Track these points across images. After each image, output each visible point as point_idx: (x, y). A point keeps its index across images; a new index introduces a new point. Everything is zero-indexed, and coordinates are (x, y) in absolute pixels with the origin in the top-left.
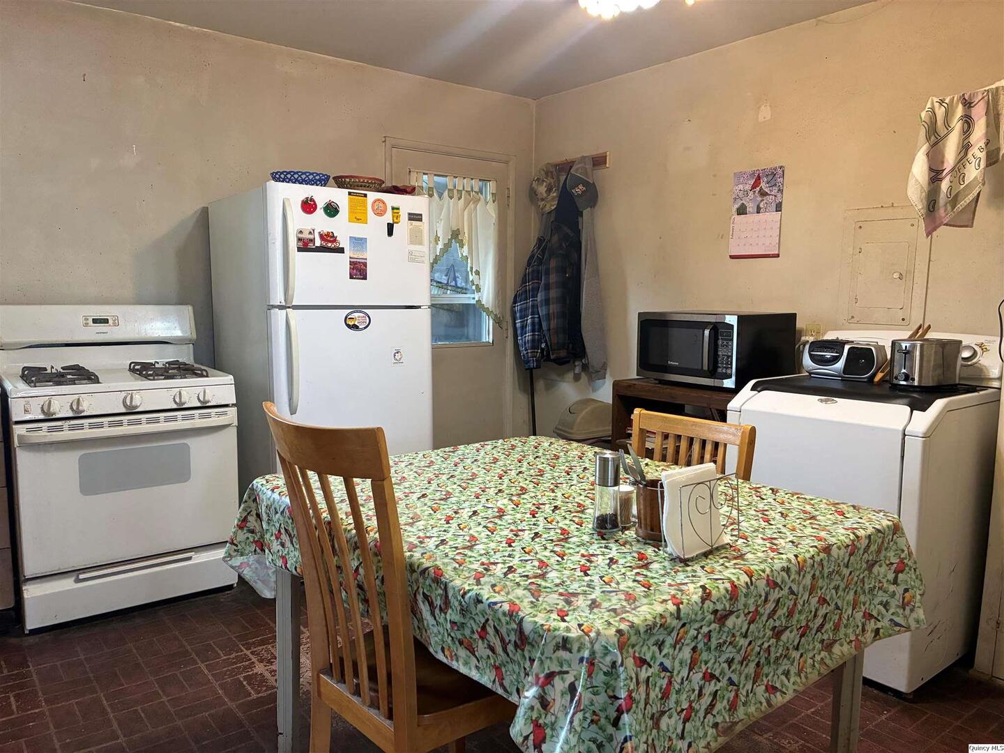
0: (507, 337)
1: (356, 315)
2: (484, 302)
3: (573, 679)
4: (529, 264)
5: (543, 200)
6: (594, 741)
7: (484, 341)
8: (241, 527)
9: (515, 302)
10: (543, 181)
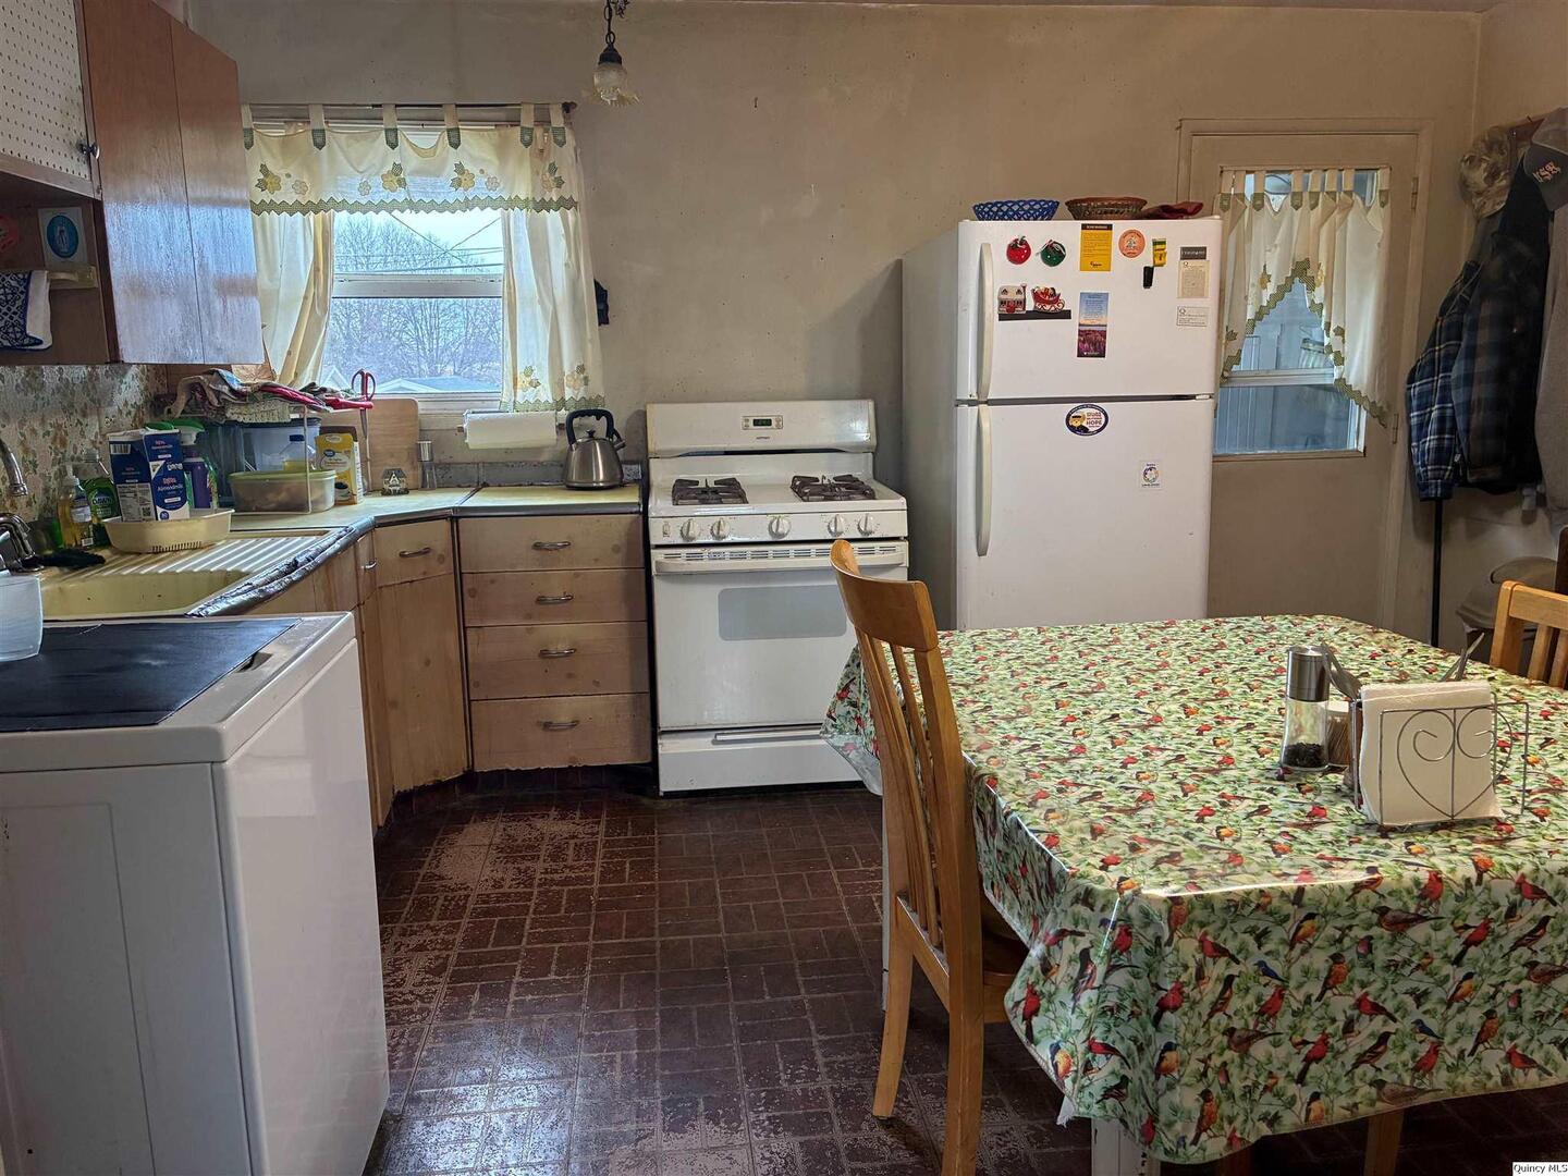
0: (1395, 443)
1: (1085, 411)
2: (1351, 381)
3: (1088, 945)
4: (1443, 312)
5: (1479, 194)
6: (1135, 1040)
7: (1351, 448)
8: (840, 697)
9: (1411, 380)
10: (1481, 160)
